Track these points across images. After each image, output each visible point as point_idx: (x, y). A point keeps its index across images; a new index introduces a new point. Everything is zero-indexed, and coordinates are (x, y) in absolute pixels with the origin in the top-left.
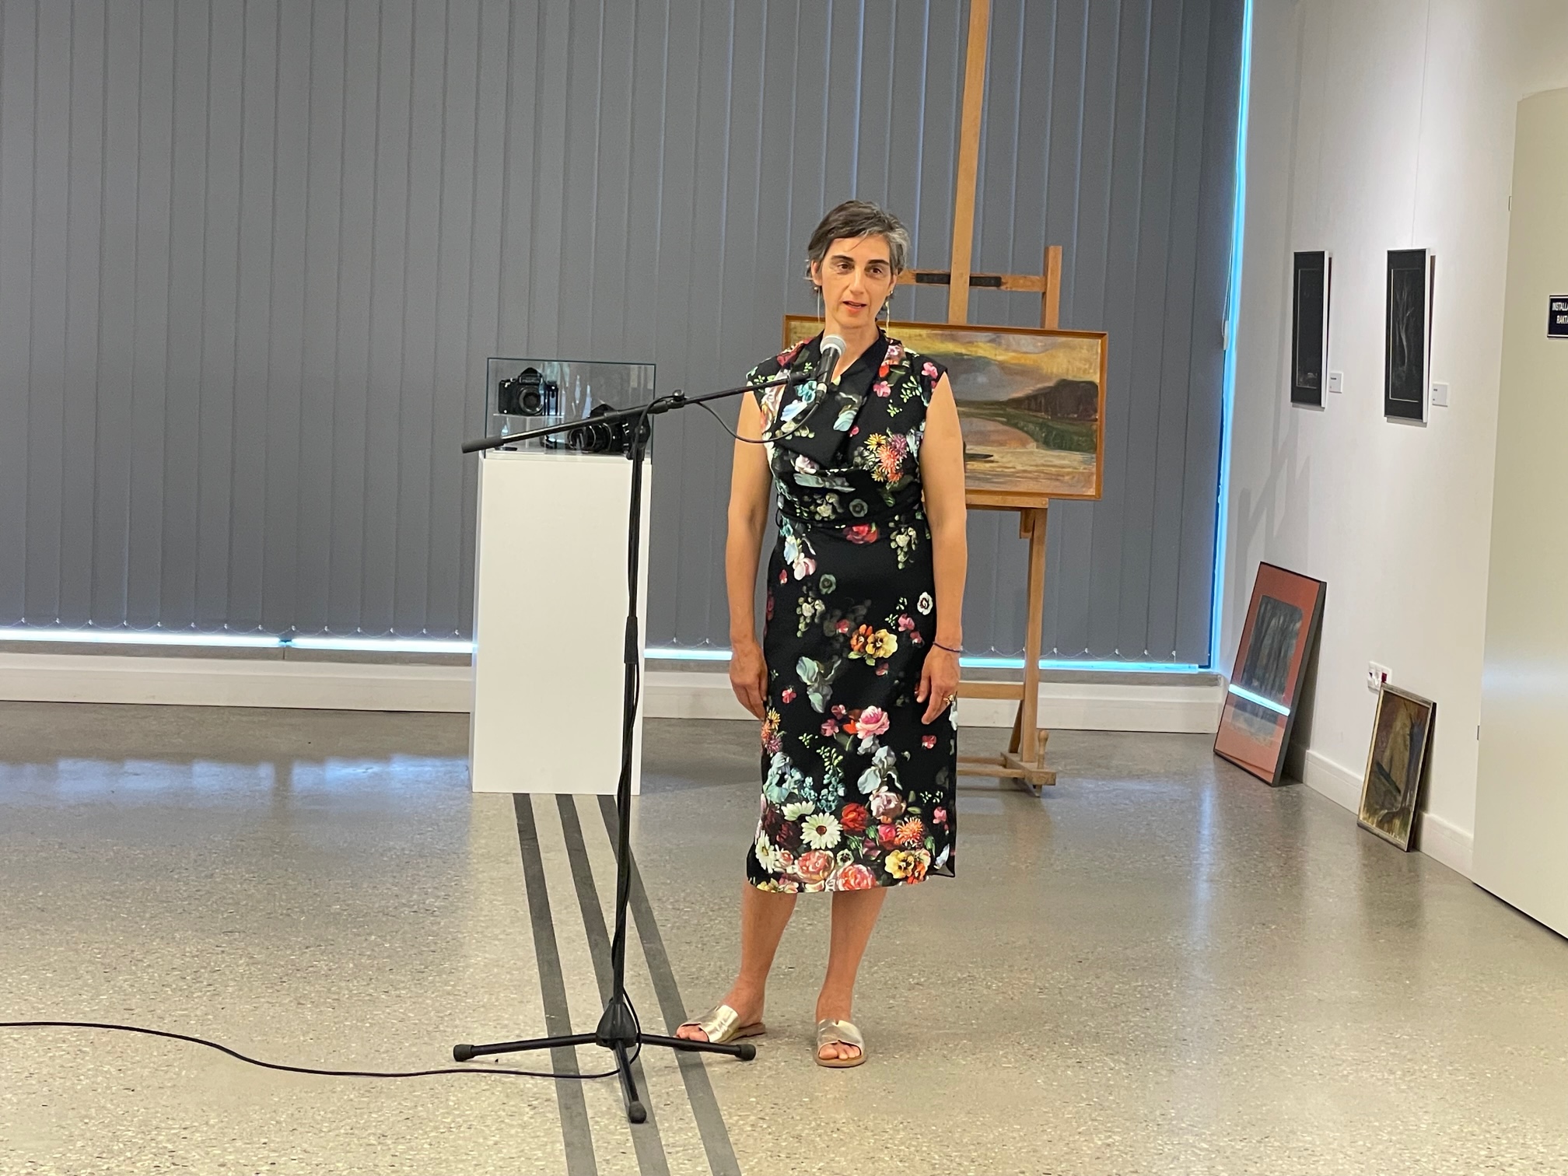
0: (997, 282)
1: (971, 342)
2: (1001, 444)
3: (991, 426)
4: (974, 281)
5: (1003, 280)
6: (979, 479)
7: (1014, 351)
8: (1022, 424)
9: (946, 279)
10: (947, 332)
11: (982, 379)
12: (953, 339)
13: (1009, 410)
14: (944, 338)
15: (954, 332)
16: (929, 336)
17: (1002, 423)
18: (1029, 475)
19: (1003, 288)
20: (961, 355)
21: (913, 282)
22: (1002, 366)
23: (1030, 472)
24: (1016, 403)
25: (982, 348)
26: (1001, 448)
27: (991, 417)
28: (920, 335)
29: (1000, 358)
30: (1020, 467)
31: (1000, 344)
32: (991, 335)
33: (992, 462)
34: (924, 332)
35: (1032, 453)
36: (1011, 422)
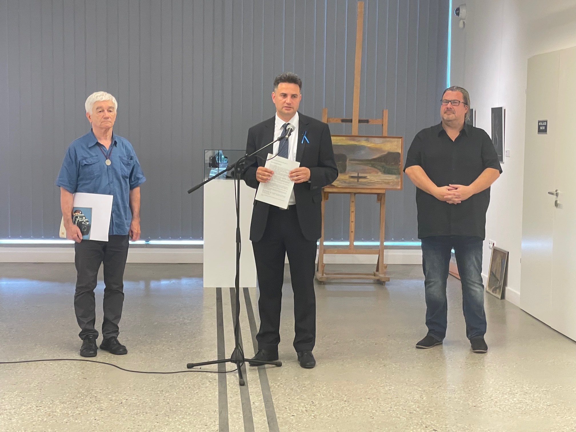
0: (367, 121)
1: (359, 141)
2: (370, 173)
3: (366, 167)
4: (360, 121)
5: (369, 121)
6: (362, 184)
7: (373, 143)
8: (377, 166)
9: (351, 121)
10: (352, 138)
11: (363, 152)
12: (354, 140)
13: (372, 162)
14: (351, 140)
15: (354, 138)
16: (346, 139)
17: (370, 166)
18: (380, 183)
19: (369, 123)
20: (356, 145)
21: (340, 122)
22: (369, 148)
23: (379, 182)
24: (374, 160)
25: (363, 143)
26: (370, 174)
27: (366, 164)
28: (343, 139)
29: (369, 146)
30: (376, 180)
31: (369, 141)
32: (365, 138)
33: (367, 179)
34: (344, 138)
35: (380, 175)
36: (373, 166)
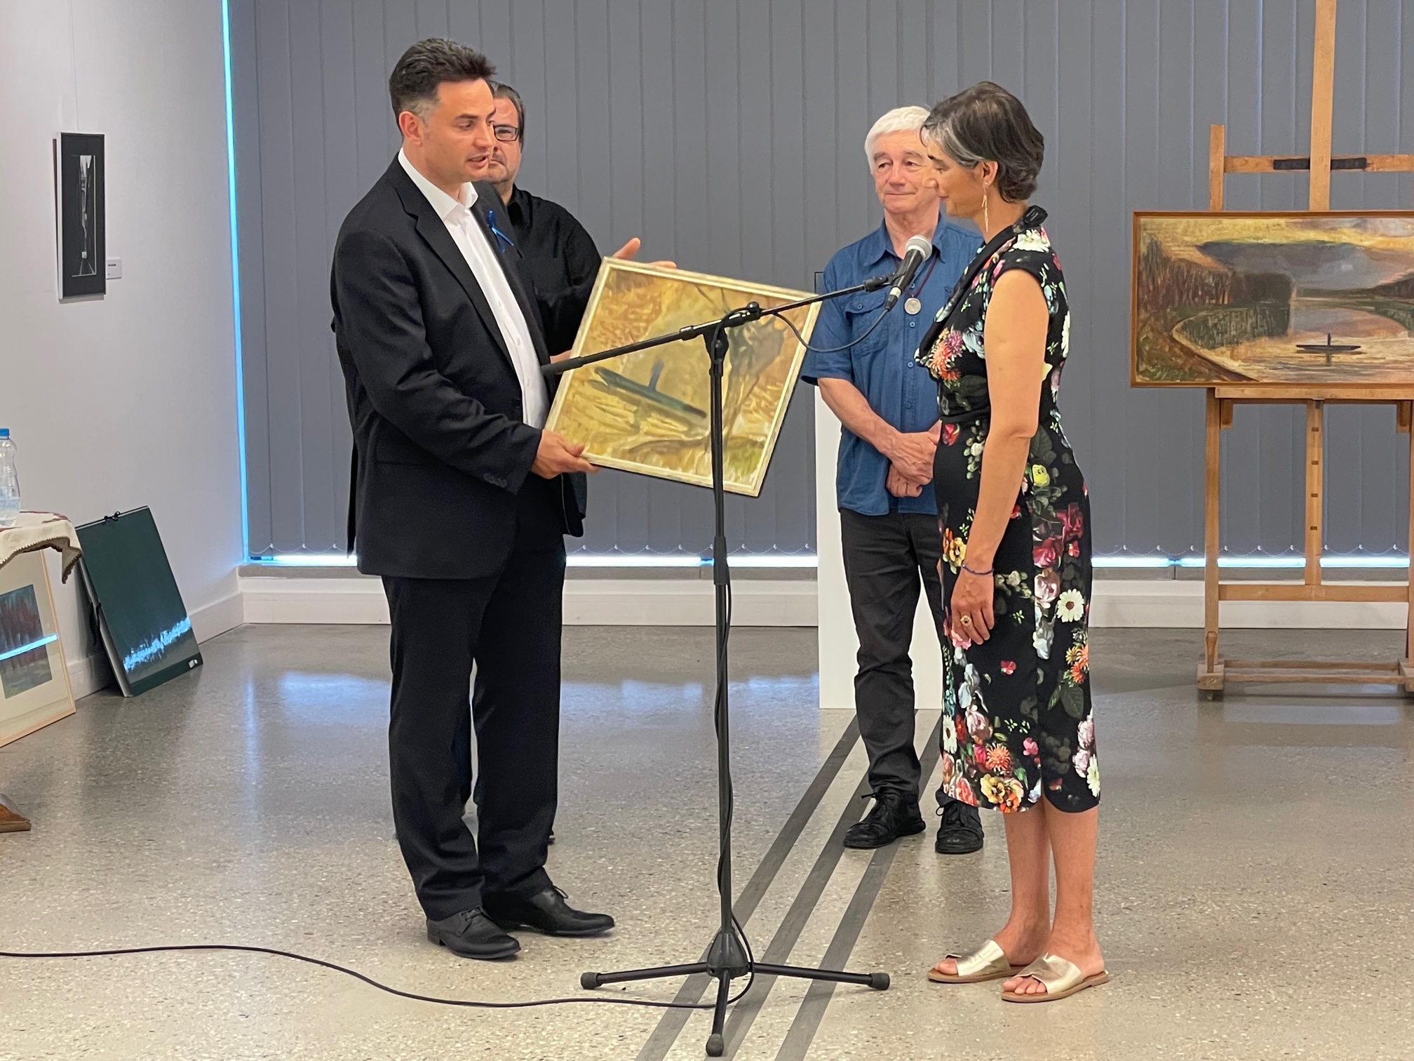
0: (1362, 163)
1: (1333, 229)
2: (1369, 334)
3: (1358, 316)
4: (1336, 164)
5: (1369, 161)
6: (1345, 372)
7: (1382, 235)
8: (1392, 311)
9: (1306, 164)
10: (1308, 220)
11: (1346, 267)
12: (1314, 227)
13: (1379, 299)
14: (1304, 227)
15: (1315, 219)
16: (1288, 225)
17: (1370, 312)
18: (1402, 365)
19: (1368, 169)
20: (1324, 242)
21: (1271, 170)
22: (1368, 250)
23: (1402, 362)
24: (1385, 290)
25: (1347, 233)
26: (1368, 339)
27: (1358, 306)
28: (1278, 225)
29: (1366, 244)
30: (1390, 358)
31: (1365, 229)
32: (1354, 220)
33: (1360, 353)
34: (1282, 221)
36: (1380, 310)
